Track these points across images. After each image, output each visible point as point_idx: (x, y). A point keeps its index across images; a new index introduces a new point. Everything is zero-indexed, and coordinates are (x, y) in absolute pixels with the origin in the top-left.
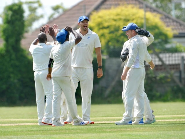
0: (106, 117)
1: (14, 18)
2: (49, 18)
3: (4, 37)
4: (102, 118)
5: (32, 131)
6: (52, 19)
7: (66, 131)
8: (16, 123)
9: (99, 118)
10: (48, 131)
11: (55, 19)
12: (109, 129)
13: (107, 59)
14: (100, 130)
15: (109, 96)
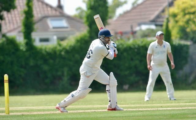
0: (189, 102)
1: (97, 4)
2: (133, 4)
3: (88, 23)
4: (185, 104)
5: (115, 117)
6: (135, 5)
7: (149, 117)
8: (99, 109)
9: (182, 104)
10: (131, 116)
11: (138, 5)
12: (192, 115)
13: (190, 45)
14: (183, 116)
15: (193, 82)
